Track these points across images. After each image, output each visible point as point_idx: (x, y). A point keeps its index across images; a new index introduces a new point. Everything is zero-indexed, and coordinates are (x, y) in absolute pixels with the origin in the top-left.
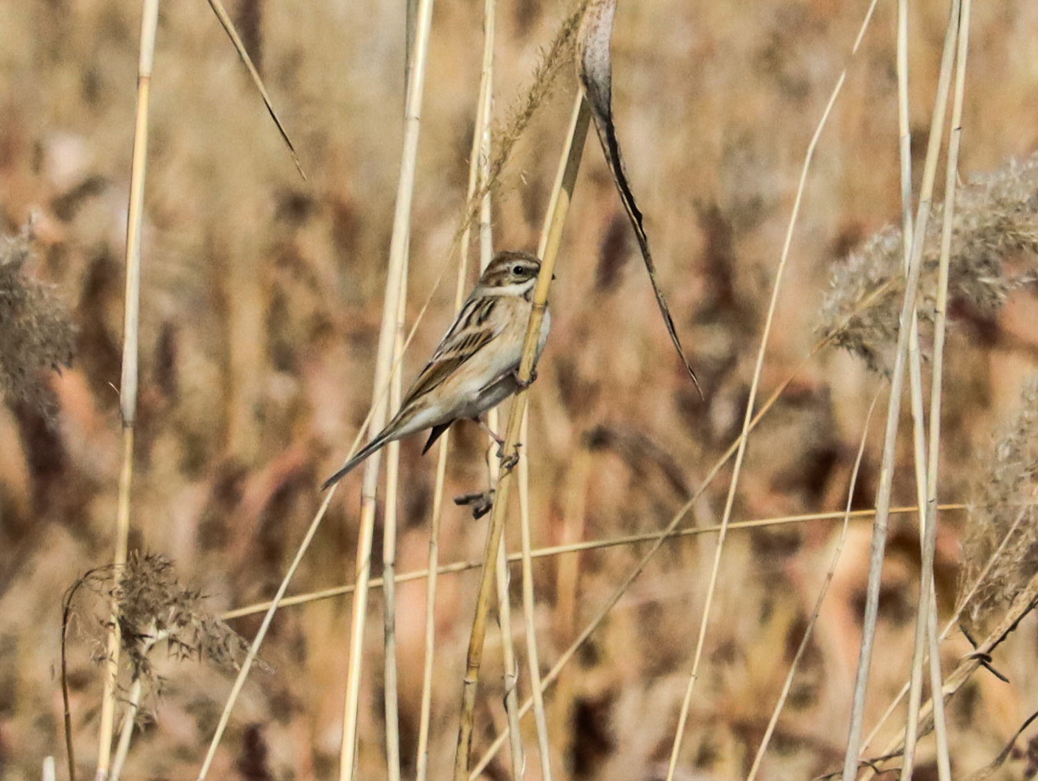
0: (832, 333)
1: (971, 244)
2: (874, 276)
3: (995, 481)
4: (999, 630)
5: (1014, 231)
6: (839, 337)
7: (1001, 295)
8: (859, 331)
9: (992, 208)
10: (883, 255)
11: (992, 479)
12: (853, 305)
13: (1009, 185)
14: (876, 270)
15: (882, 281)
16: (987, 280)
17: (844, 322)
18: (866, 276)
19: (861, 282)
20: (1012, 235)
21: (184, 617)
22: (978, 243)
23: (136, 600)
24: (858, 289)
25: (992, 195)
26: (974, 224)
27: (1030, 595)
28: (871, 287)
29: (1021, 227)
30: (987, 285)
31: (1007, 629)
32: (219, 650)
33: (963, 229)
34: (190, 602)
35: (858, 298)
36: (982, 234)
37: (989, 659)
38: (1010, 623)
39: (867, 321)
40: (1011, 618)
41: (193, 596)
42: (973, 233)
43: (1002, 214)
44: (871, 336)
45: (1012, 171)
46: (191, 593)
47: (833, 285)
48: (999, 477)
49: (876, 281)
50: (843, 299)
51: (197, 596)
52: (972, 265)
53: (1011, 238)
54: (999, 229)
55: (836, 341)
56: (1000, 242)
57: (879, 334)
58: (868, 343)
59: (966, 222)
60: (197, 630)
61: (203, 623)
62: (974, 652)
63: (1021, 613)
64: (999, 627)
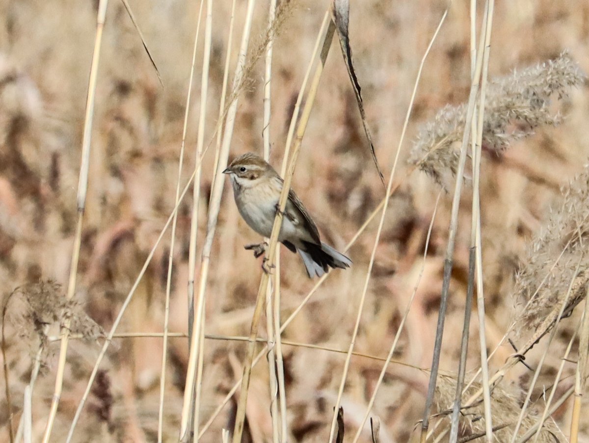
0: (418, 163)
1: (493, 115)
2: (440, 132)
3: (531, 263)
4: (530, 342)
5: (516, 109)
6: (422, 165)
7: (507, 143)
8: (431, 162)
9: (504, 96)
10: (445, 121)
11: (530, 262)
12: (429, 148)
13: (513, 84)
14: (441, 129)
15: (445, 135)
16: (500, 135)
17: (424, 157)
18: (436, 132)
19: (433, 136)
20: (514, 111)
21: (69, 314)
22: (496, 114)
23: (42, 304)
24: (432, 139)
25: (504, 89)
26: (495, 105)
27: (547, 324)
28: (439, 138)
29: (519, 107)
30: (499, 138)
31: (534, 342)
32: (88, 333)
33: (489, 107)
34: (72, 306)
35: (432, 145)
36: (498, 110)
37: (524, 358)
38: (536, 339)
39: (436, 157)
40: (537, 336)
41: (74, 303)
42: (494, 109)
43: (509, 99)
44: (438, 165)
45: (515, 76)
46: (73, 302)
47: (418, 138)
48: (534, 261)
49: (441, 135)
50: (424, 145)
51: (76, 303)
52: (493, 127)
53: (514, 112)
54: (508, 107)
55: (420, 167)
56: (508, 115)
57: (442, 163)
58: (436, 168)
59: (491, 104)
60: (76, 322)
61: (80, 318)
62: (516, 354)
63: (542, 333)
64: (530, 341)
